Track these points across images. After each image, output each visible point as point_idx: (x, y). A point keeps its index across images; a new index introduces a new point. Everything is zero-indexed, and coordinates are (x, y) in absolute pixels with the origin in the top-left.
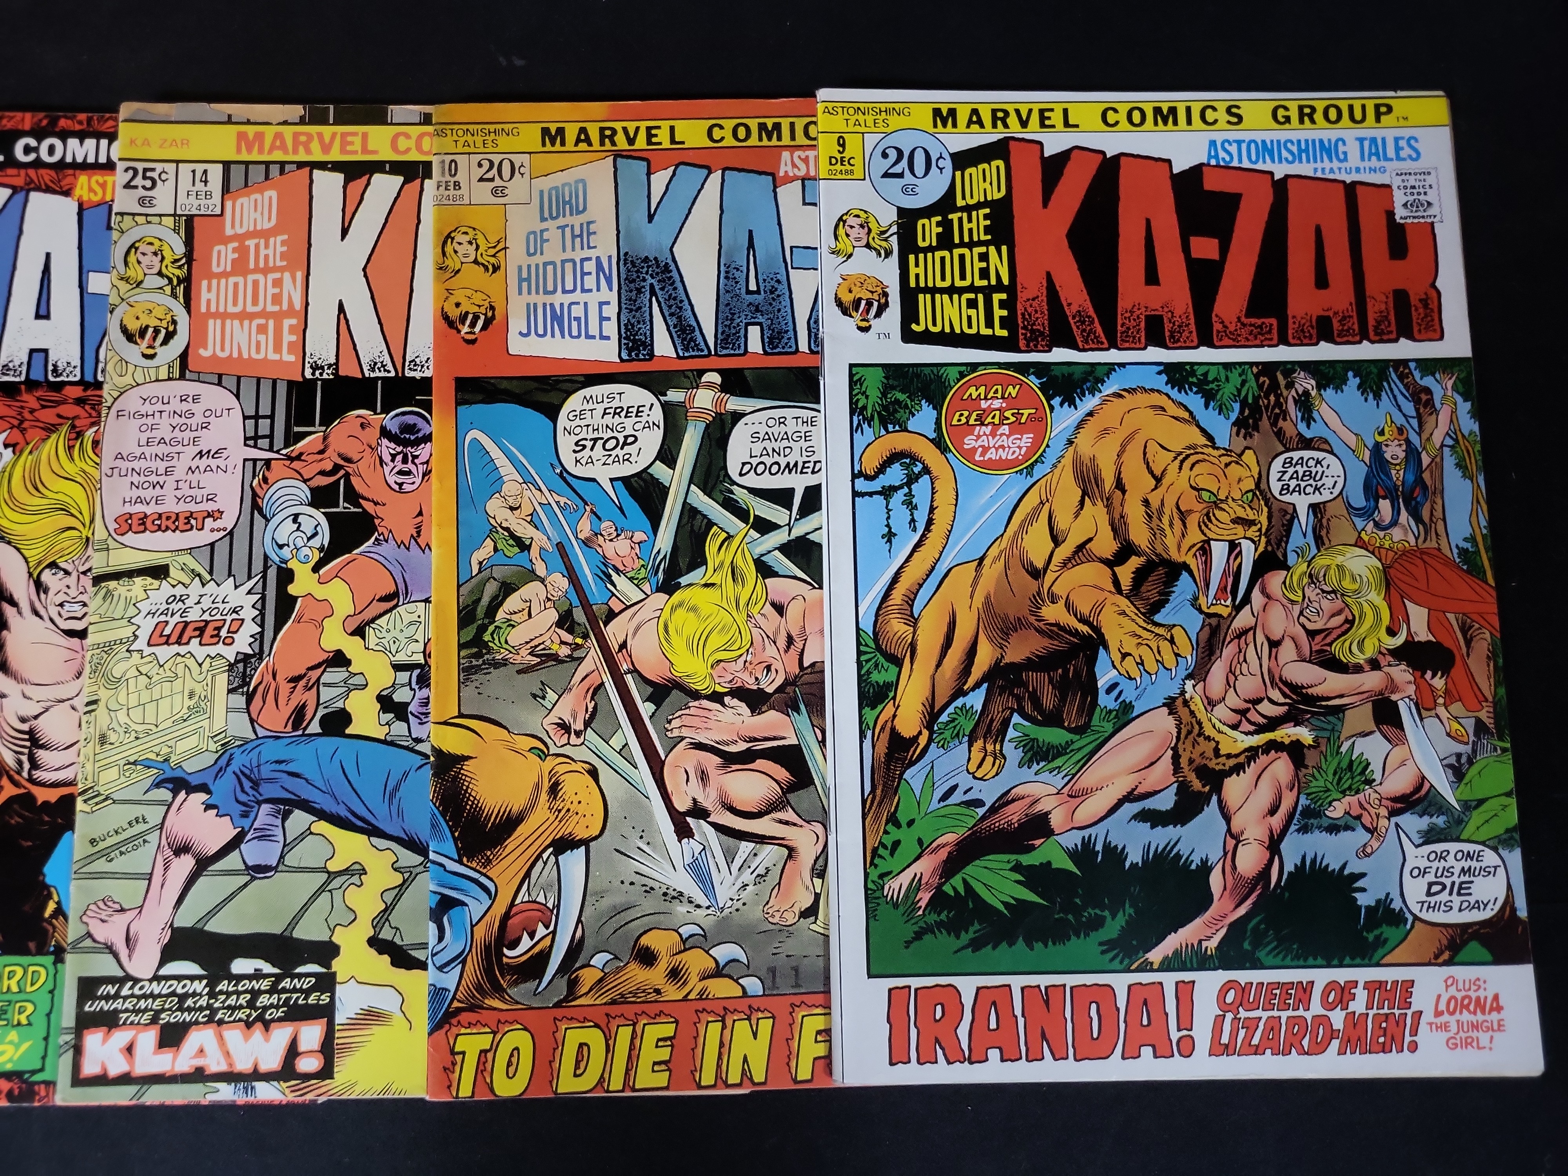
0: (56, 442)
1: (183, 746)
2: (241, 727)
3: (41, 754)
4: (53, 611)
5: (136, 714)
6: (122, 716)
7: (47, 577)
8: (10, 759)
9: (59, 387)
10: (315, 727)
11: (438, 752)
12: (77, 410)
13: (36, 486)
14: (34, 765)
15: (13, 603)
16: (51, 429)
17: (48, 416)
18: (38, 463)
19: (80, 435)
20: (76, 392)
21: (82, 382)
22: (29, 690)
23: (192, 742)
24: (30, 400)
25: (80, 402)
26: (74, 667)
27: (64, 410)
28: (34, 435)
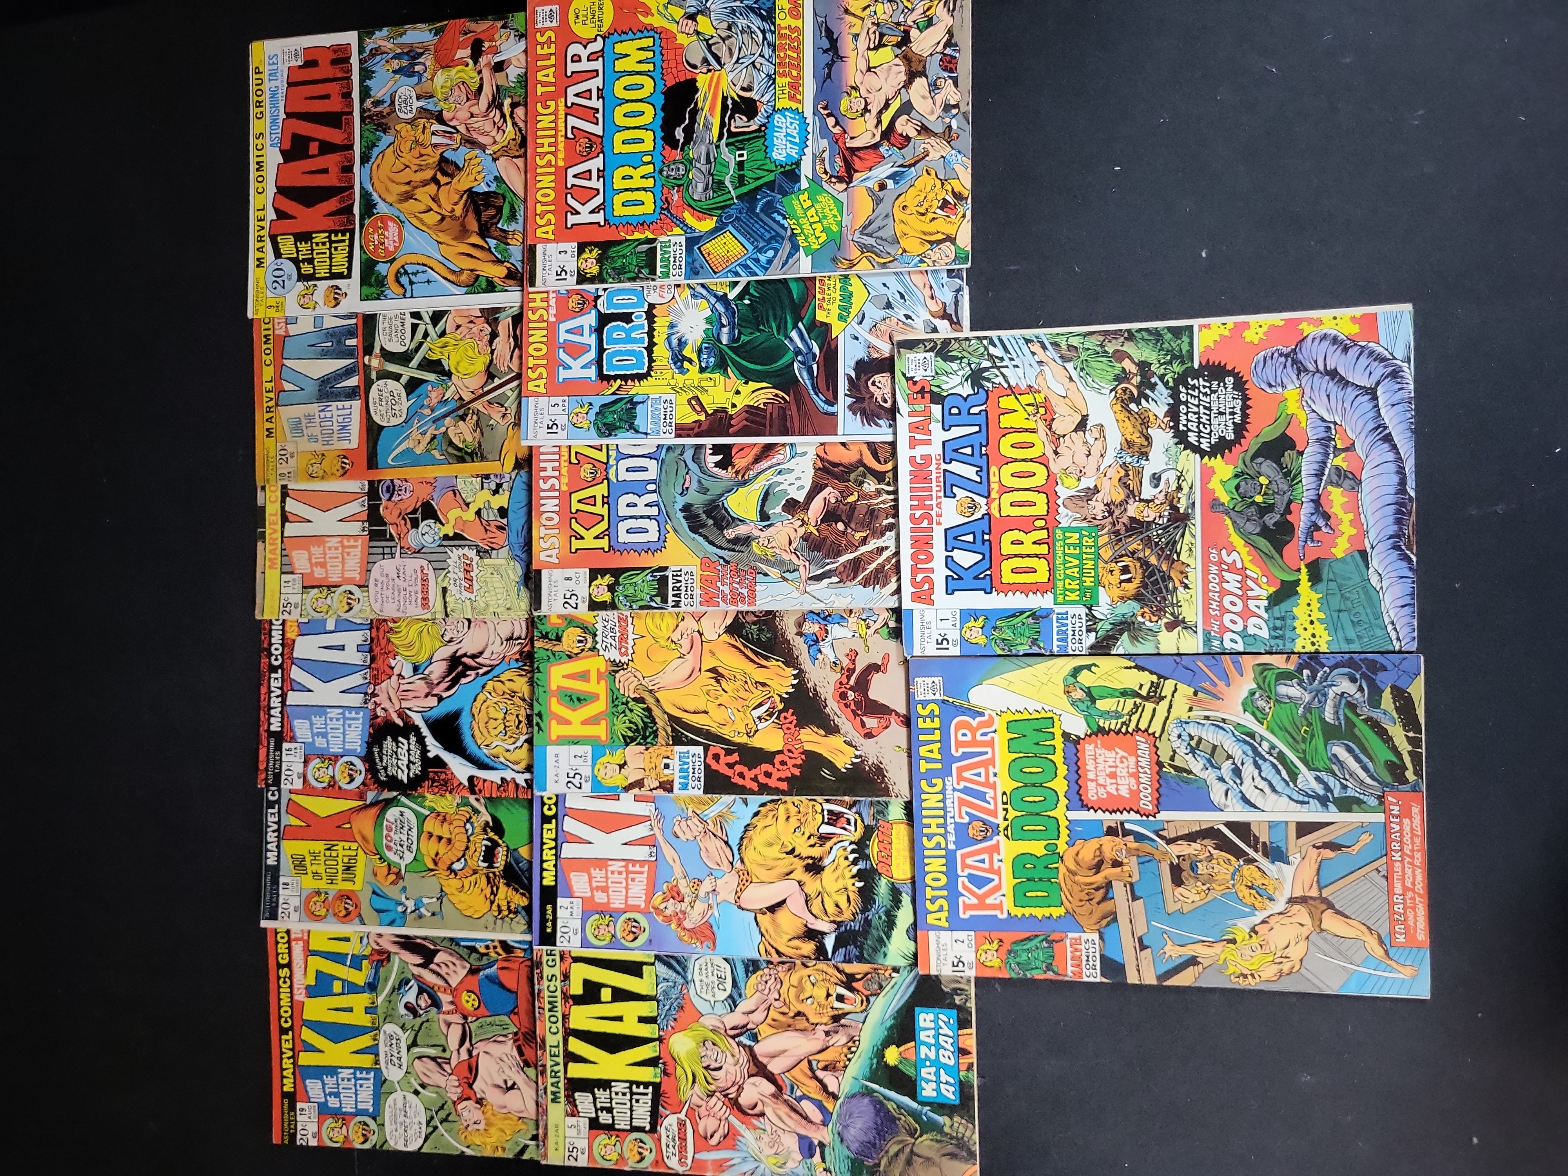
0: (394, 638)
1: (512, 576)
2: (504, 552)
3: (515, 636)
4: (460, 634)
5: (499, 596)
6: (500, 602)
7: (447, 638)
8: (517, 648)
9: (372, 639)
10: (505, 521)
11: (514, 469)
12: (381, 631)
13: (410, 646)
14: (519, 638)
15: (456, 652)
16: (389, 641)
17: (383, 642)
18: (402, 646)
19: (391, 629)
20: (374, 631)
21: (370, 630)
22: (491, 642)
23: (510, 572)
24: (377, 650)
25: (378, 630)
26: (482, 624)
27: (381, 637)
28: (391, 648)
